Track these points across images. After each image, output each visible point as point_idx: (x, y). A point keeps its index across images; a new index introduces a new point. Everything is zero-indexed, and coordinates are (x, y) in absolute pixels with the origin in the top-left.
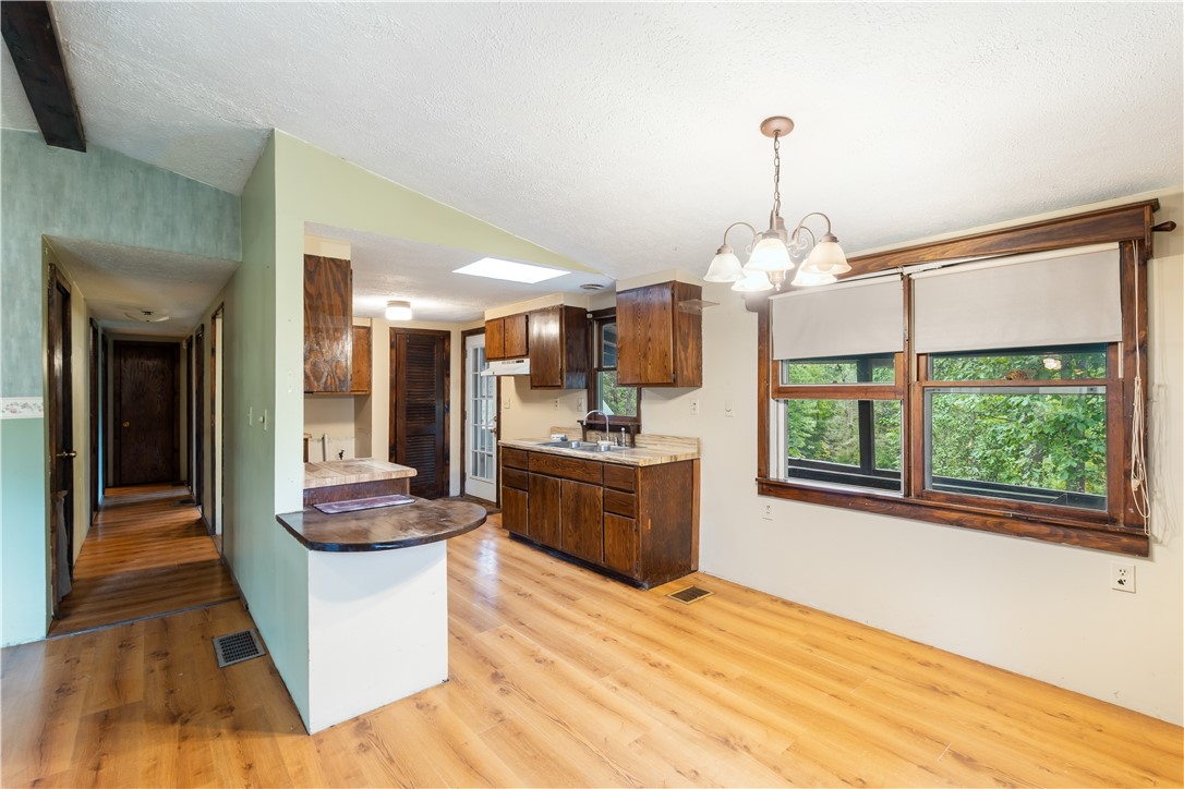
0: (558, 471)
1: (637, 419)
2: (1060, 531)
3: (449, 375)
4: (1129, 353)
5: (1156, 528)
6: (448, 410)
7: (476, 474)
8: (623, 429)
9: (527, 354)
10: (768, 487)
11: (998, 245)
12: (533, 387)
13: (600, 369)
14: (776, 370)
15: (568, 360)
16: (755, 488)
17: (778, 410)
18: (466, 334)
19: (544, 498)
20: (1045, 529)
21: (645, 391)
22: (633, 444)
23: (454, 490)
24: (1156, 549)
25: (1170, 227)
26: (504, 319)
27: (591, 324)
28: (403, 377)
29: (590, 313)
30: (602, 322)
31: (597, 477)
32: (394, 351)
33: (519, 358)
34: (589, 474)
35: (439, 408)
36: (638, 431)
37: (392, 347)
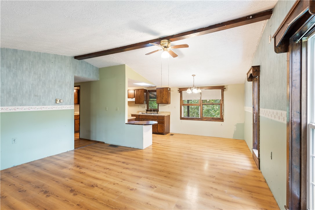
0: (147, 118)
1: (158, 109)
2: (216, 120)
4: (222, 101)
5: (224, 119)
8: (156, 111)
9: (135, 97)
10: (182, 118)
11: (211, 88)
12: (136, 103)
13: (149, 100)
14: (183, 101)
16: (180, 119)
17: (183, 107)
20: (215, 120)
21: (159, 104)
22: (157, 113)
24: (224, 121)
25: (225, 88)
29: (147, 90)
30: (149, 92)
31: (156, 118)
33: (132, 98)
36: (158, 111)
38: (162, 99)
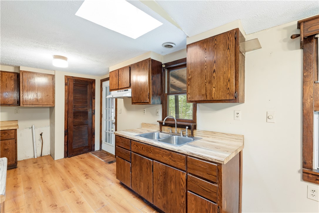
0: (150, 155)
1: (194, 121)
3: (94, 98)
6: (94, 114)
7: (107, 142)
8: (187, 127)
9: (130, 87)
10: (311, 176)
12: (133, 103)
13: (169, 94)
15: (153, 88)
18: (102, 81)
19: (141, 169)
21: (199, 106)
23: (97, 148)
26: (118, 70)
27: (164, 70)
28: (71, 99)
29: (164, 64)
30: (169, 69)
31: (182, 165)
32: (67, 87)
33: (126, 89)
34: (175, 161)
35: (90, 112)
36: (195, 127)
37: (66, 85)
38: (210, 82)
